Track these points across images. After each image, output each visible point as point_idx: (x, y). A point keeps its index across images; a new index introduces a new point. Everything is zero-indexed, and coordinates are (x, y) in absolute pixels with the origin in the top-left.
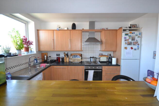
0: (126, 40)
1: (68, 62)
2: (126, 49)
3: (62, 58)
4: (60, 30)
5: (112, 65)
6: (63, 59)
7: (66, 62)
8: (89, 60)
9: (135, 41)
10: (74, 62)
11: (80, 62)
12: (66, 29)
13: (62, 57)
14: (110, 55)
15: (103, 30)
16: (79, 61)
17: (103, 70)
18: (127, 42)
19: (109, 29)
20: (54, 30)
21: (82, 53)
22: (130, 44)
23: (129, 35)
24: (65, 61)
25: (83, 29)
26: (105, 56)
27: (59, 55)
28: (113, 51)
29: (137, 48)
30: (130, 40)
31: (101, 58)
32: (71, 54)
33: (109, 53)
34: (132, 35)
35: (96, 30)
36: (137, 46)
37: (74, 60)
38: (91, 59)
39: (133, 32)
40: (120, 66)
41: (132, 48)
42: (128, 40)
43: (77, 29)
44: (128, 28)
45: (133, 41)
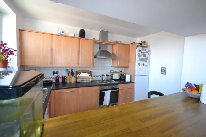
0: (139, 56)
1: (73, 83)
2: (139, 65)
3: (62, 78)
4: (62, 35)
5: (126, 82)
6: (64, 79)
7: (70, 82)
8: (100, 78)
9: (146, 58)
10: (82, 82)
11: (90, 82)
12: (72, 35)
13: (62, 76)
14: (121, 72)
15: (117, 43)
16: (89, 80)
17: (119, 89)
18: (140, 58)
19: (123, 42)
20: (53, 35)
21: (91, 70)
22: (142, 60)
23: (142, 51)
24: (68, 82)
25: (94, 39)
26: (117, 73)
27: (57, 73)
28: (124, 68)
29: (147, 64)
30: (142, 57)
31: (113, 75)
32: (77, 71)
33: (121, 69)
34: (143, 51)
35: (109, 42)
36: (147, 62)
37: (82, 80)
38: (103, 78)
39: (144, 48)
40: (134, 82)
41: (144, 64)
42: (141, 56)
43: (86, 37)
44: (140, 45)
45: (144, 58)
